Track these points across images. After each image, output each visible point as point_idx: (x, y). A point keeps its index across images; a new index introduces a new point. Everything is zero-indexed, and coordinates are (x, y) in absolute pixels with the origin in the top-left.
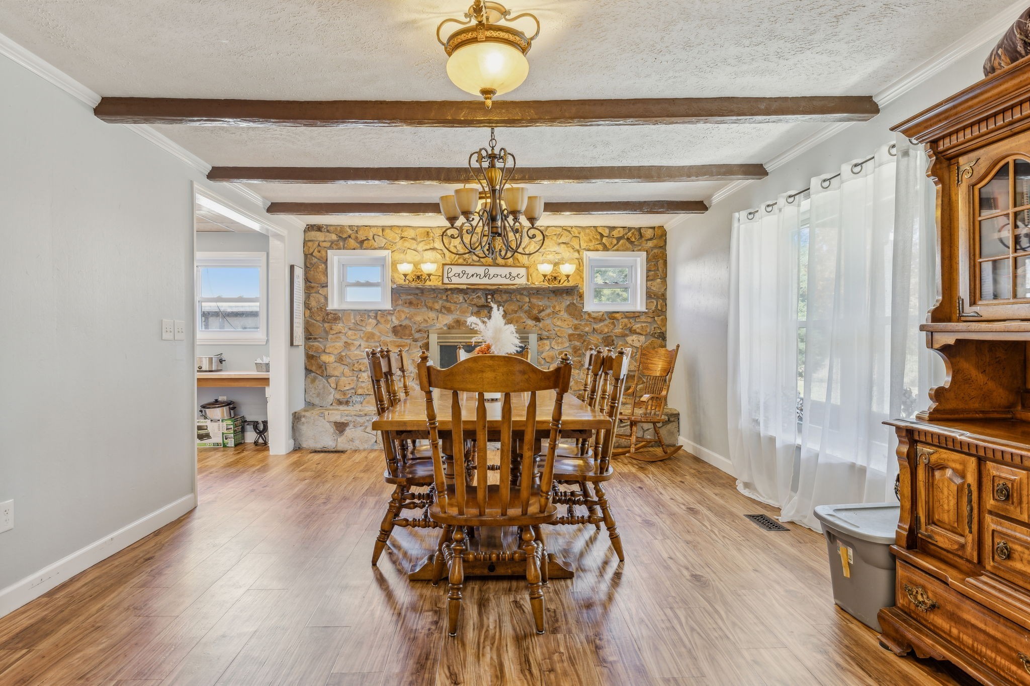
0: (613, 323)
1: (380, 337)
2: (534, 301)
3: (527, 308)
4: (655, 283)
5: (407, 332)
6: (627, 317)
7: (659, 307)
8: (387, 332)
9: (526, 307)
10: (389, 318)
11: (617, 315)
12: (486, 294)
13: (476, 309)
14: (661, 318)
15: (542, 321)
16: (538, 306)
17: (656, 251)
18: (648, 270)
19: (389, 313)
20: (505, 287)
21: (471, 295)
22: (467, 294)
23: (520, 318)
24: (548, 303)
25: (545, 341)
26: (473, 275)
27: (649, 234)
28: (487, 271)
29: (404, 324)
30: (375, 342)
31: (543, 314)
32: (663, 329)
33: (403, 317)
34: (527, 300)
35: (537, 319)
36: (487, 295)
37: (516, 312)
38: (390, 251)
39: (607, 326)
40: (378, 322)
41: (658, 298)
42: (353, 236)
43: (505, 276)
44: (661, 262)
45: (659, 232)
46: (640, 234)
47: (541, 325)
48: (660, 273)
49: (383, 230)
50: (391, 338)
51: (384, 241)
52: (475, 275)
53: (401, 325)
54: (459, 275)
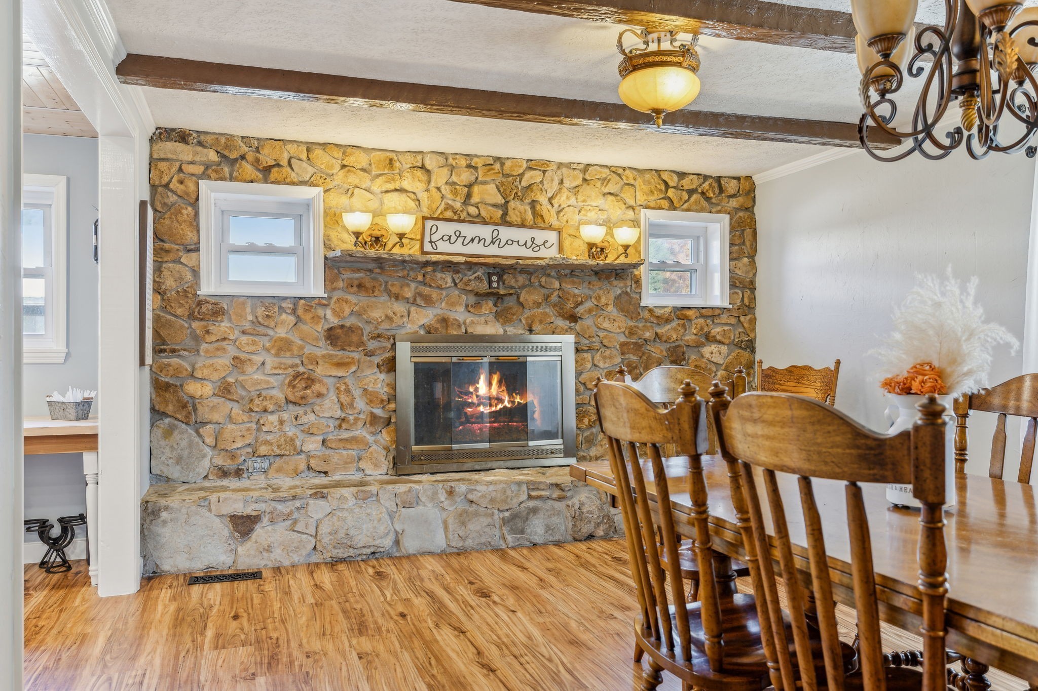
0: (684, 326)
1: (302, 348)
2: (567, 287)
3: (557, 299)
4: (740, 264)
5: (355, 338)
6: (702, 316)
7: (746, 301)
8: (317, 339)
9: (554, 298)
10: (320, 312)
11: (690, 313)
12: (489, 273)
13: (472, 299)
14: (748, 317)
15: (580, 322)
16: (574, 296)
17: (741, 214)
18: (732, 244)
19: (322, 303)
20: (529, 262)
21: (466, 275)
22: (458, 272)
23: (546, 314)
24: (587, 292)
25: (585, 355)
26: (472, 240)
27: (732, 187)
28: (496, 233)
29: (348, 324)
30: (293, 356)
31: (580, 310)
32: (752, 335)
33: (347, 311)
34: (557, 285)
35: (574, 318)
36: (490, 275)
37: (539, 305)
38: (320, 190)
39: (675, 329)
40: (299, 319)
41: (745, 287)
42: (250, 157)
43: (525, 244)
44: (748, 231)
45: (745, 185)
46: (720, 186)
47: (578, 327)
48: (747, 249)
49: (308, 150)
50: (323, 349)
51: (311, 170)
52: (477, 239)
53: (342, 327)
54: (449, 239)
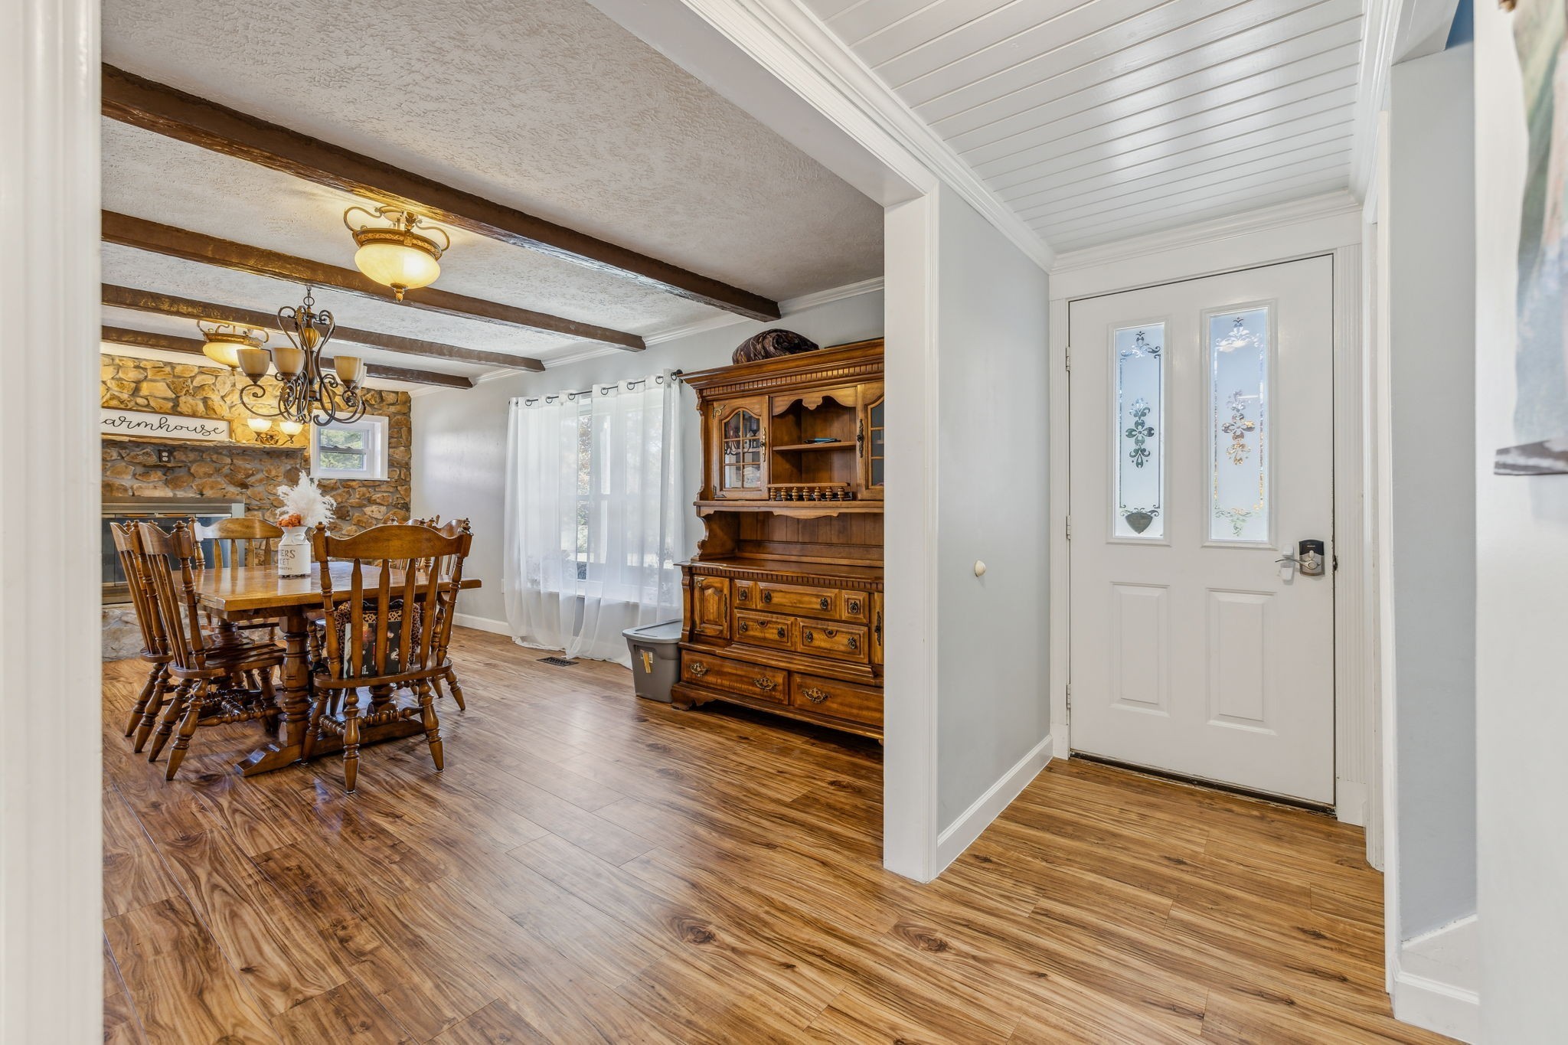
0: (348, 492)
2: (239, 462)
3: (229, 471)
4: (397, 451)
6: (364, 486)
7: (403, 477)
9: (226, 470)
11: (354, 483)
12: (159, 450)
13: (140, 470)
14: (404, 488)
15: (251, 488)
16: (246, 469)
17: (399, 417)
18: (390, 437)
20: (198, 443)
21: (134, 451)
22: (125, 448)
23: (218, 483)
24: (259, 466)
25: (256, 513)
26: (139, 425)
27: (391, 398)
28: (163, 420)
31: (252, 480)
32: (407, 500)
34: (228, 461)
35: (244, 485)
36: (160, 452)
37: (210, 475)
39: (340, 495)
41: (402, 467)
43: (195, 429)
44: (404, 429)
45: (401, 398)
46: (381, 397)
47: (249, 492)
48: (403, 440)
52: (144, 424)
54: (113, 423)
